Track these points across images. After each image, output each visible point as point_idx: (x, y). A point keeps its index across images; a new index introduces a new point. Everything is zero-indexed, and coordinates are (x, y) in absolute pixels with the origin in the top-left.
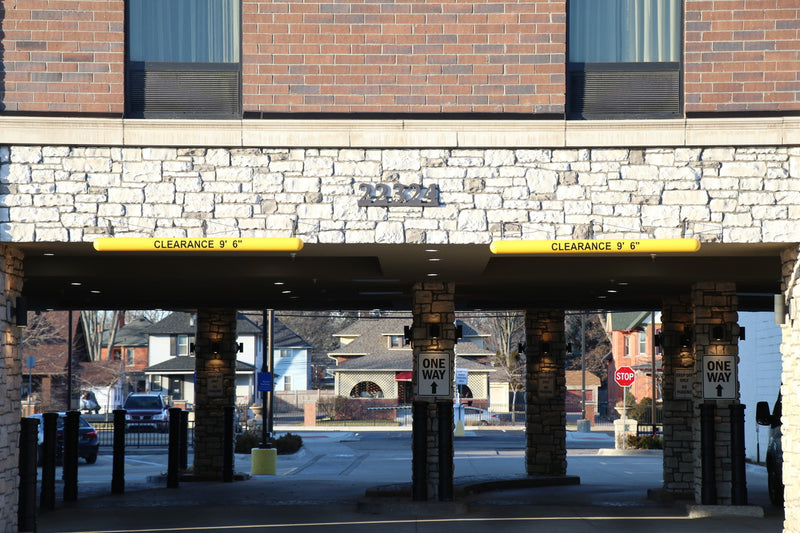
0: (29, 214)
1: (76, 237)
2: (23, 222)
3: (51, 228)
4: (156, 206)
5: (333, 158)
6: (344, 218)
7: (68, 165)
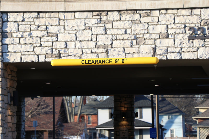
0: (18, 48)
1: (42, 59)
2: (15, 52)
3: (29, 55)
4: (83, 42)
5: (174, 14)
6: (180, 46)
7: (37, 22)
